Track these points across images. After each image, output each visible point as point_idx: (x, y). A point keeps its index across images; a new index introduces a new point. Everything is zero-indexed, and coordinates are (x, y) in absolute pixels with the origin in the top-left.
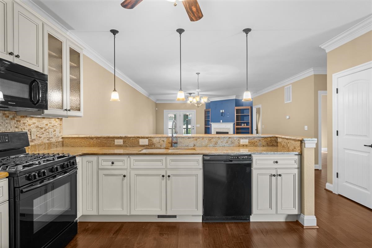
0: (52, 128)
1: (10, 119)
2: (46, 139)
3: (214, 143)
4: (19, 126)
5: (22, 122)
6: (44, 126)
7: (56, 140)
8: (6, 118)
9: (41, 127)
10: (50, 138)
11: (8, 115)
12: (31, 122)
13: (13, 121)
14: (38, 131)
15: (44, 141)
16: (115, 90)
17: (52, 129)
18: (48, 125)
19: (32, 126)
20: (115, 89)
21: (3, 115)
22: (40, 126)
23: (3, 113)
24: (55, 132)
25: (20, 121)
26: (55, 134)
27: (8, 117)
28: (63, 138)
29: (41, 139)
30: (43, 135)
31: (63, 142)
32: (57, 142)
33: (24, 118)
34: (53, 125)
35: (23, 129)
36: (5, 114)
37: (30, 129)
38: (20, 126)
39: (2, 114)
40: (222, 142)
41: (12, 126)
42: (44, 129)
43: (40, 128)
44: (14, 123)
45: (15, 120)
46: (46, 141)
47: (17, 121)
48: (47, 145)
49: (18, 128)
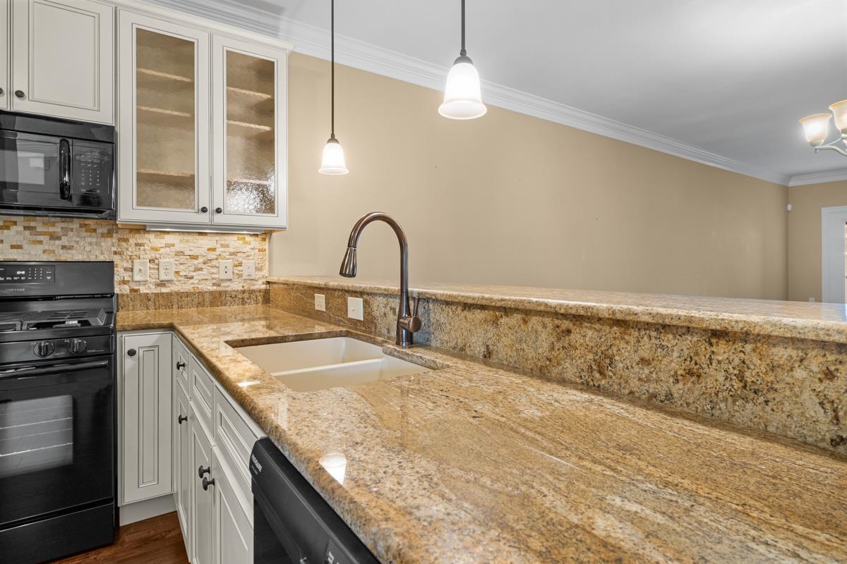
0: (229, 257)
1: (100, 235)
2: (208, 282)
3: (590, 356)
4: (125, 250)
5: (132, 241)
6: (203, 251)
7: (243, 287)
8: (89, 233)
9: (191, 253)
10: (222, 280)
11: (92, 227)
12: (161, 243)
13: (109, 239)
14: (181, 264)
15: (200, 286)
16: (333, 139)
17: (230, 259)
18: (217, 250)
19: (162, 251)
20: (333, 135)
21: (81, 227)
22: (187, 252)
23: (80, 224)
24: (239, 268)
25: (126, 240)
26: (241, 273)
27: (95, 230)
28: (268, 283)
29: (191, 281)
30: (200, 272)
31: (267, 292)
32: (244, 292)
33: (140, 233)
34: (232, 250)
35: (135, 257)
36: (86, 225)
37: (157, 259)
38: (127, 249)
39: (78, 226)
40: (644, 362)
41: (103, 249)
42: (201, 260)
43: (188, 257)
44: (109, 243)
45: (112, 237)
46: (209, 288)
47: (119, 240)
48: (207, 296)
49: (120, 254)
